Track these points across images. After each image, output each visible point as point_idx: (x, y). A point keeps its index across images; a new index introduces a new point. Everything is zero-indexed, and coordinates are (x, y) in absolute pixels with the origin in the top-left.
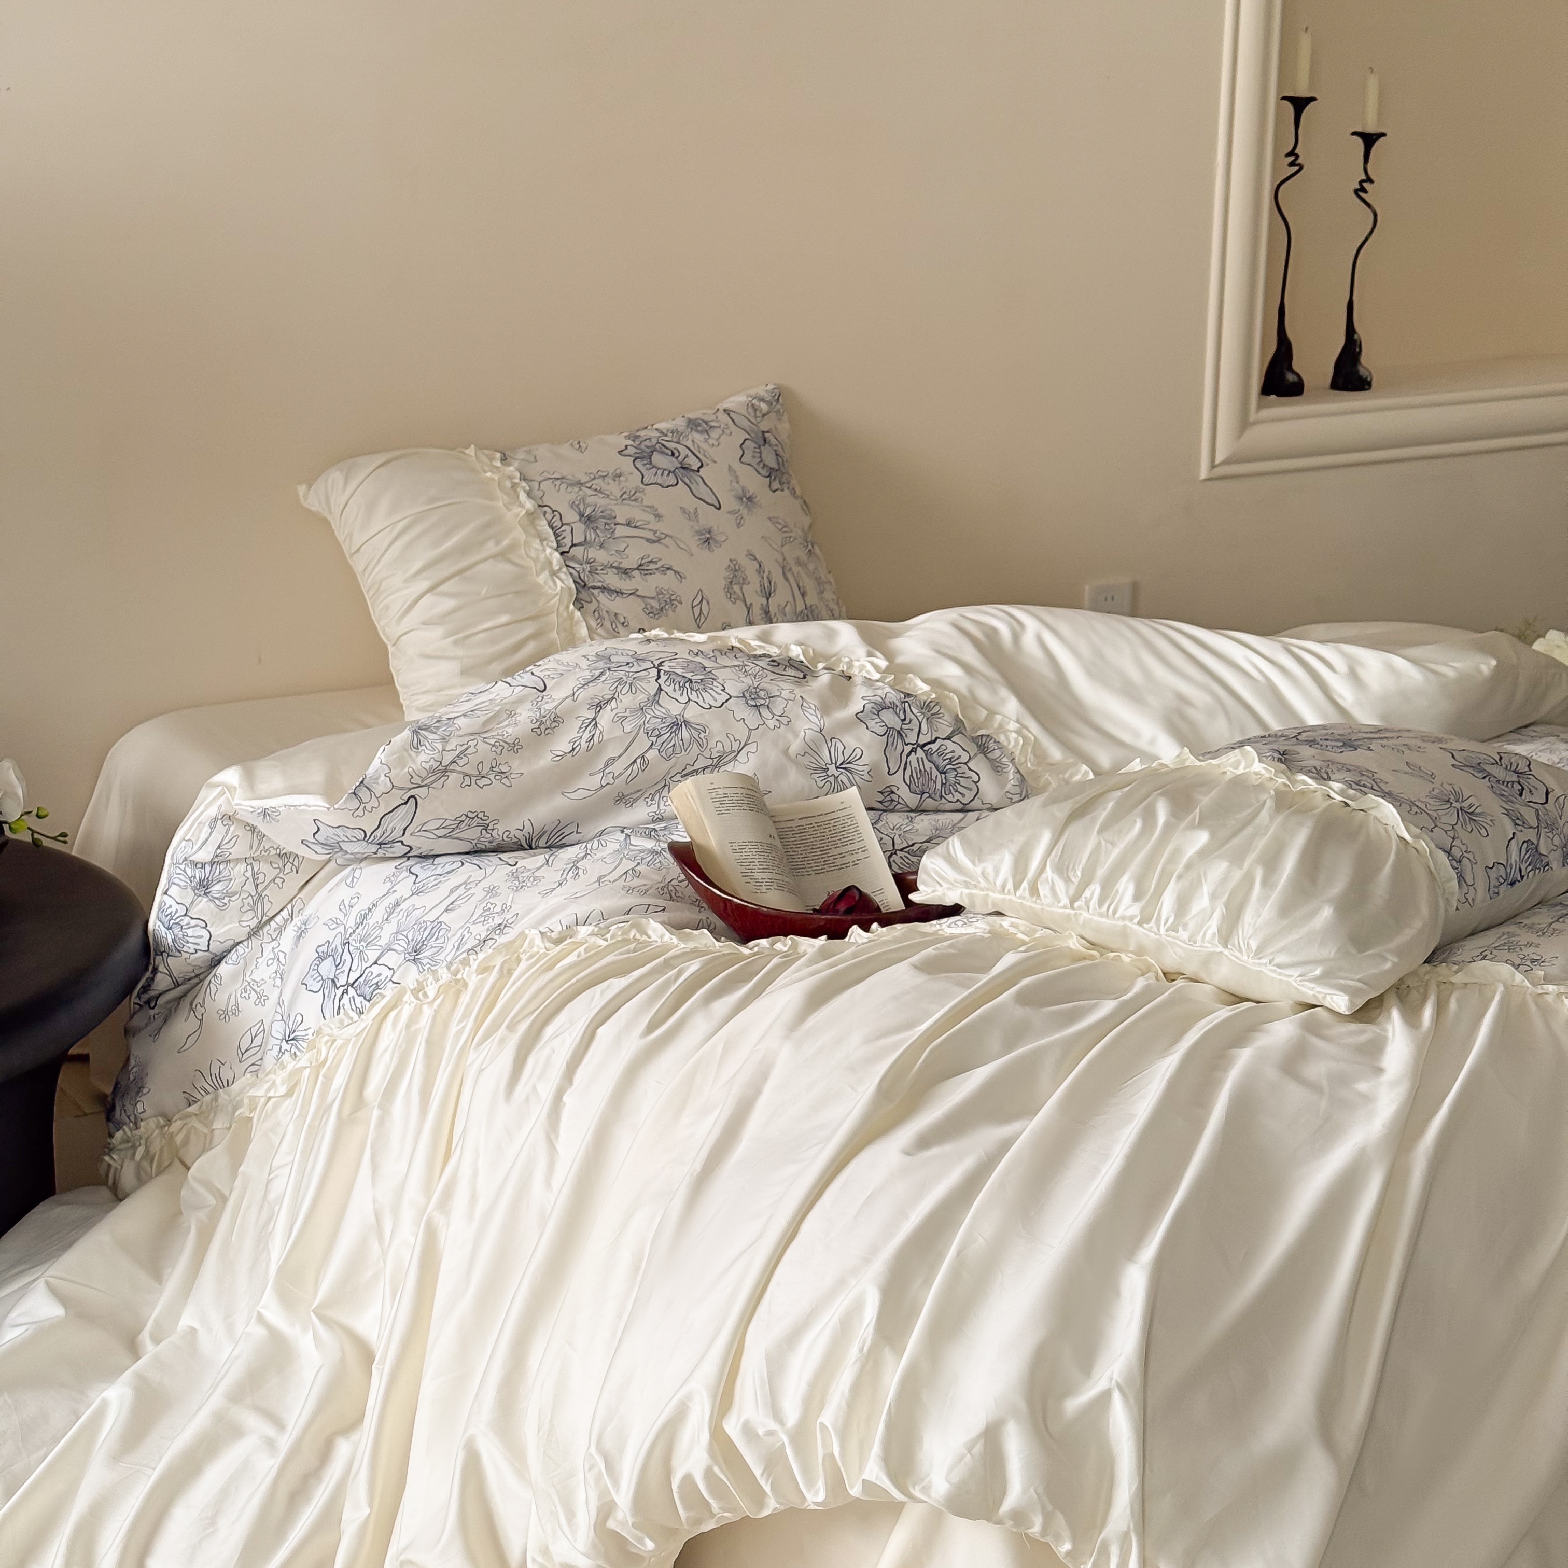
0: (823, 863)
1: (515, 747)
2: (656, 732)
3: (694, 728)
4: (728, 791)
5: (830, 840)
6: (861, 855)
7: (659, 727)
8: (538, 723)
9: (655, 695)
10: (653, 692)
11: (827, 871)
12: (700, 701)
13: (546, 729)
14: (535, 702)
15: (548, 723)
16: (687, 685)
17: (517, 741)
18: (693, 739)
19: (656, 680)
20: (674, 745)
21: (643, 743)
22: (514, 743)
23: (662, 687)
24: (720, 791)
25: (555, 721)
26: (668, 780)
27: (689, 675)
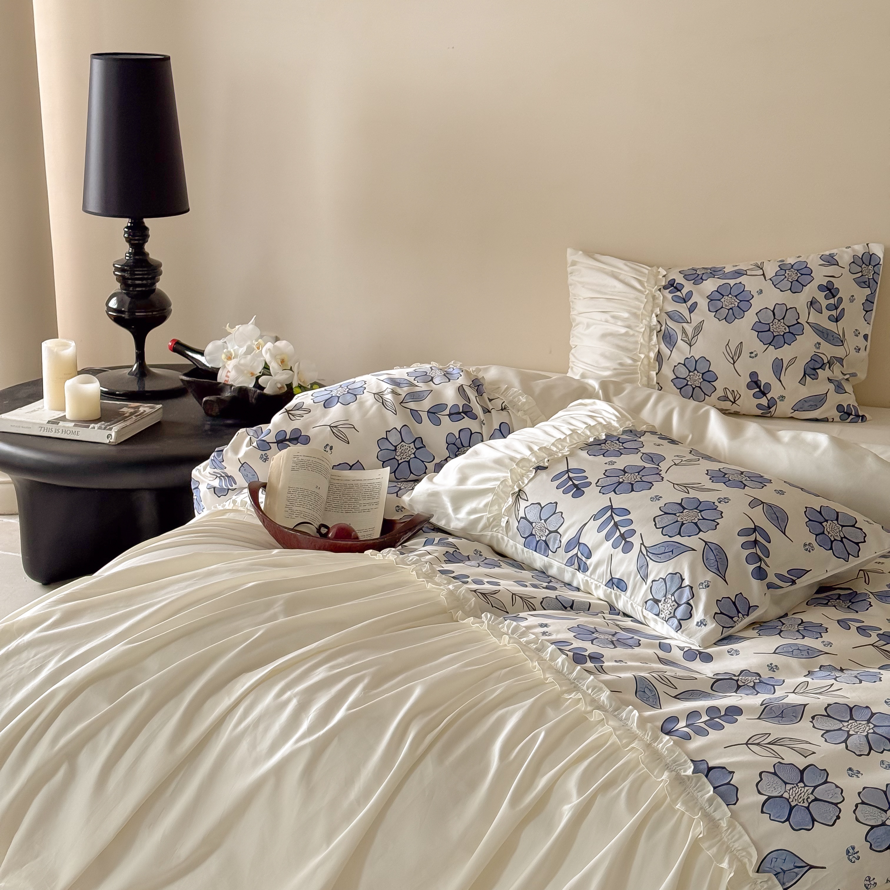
0: (353, 507)
4: (304, 458)
5: (363, 495)
6: (374, 507)
11: (353, 512)
24: (300, 458)
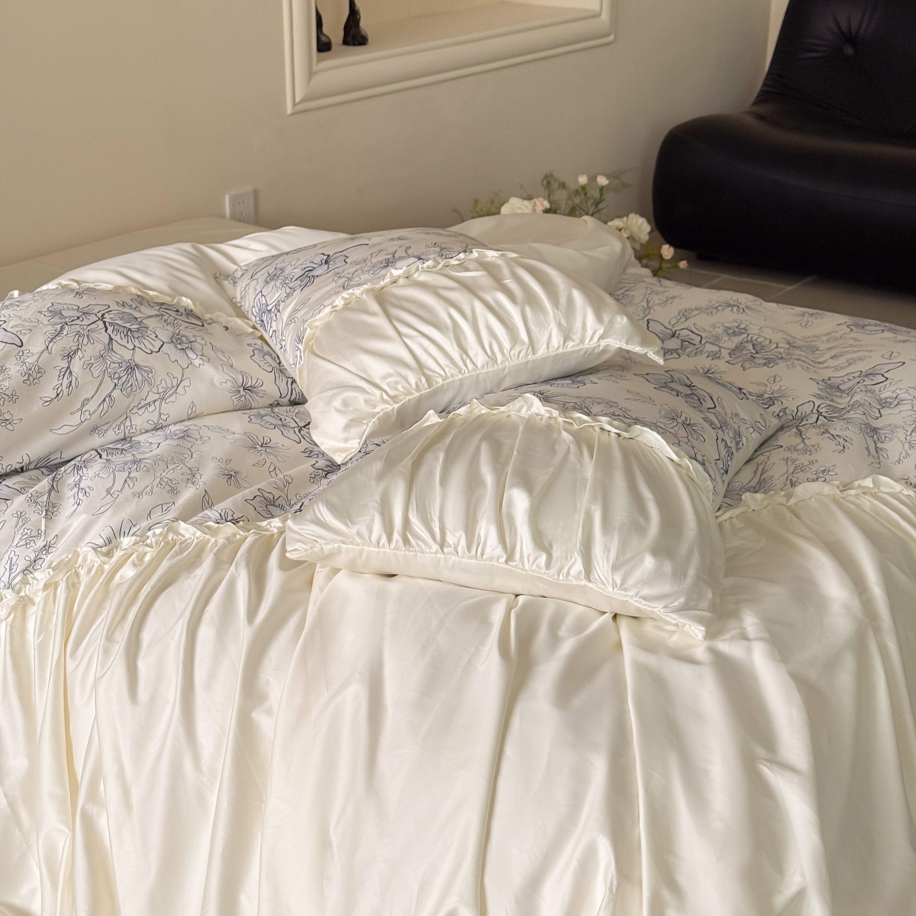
1: (13, 397)
2: (117, 376)
3: (144, 370)
7: (119, 371)
8: (27, 375)
9: (109, 344)
10: (107, 342)
12: (142, 347)
13: (34, 380)
14: (18, 357)
15: (34, 374)
16: (129, 333)
17: (14, 392)
18: (144, 379)
19: (106, 331)
20: (131, 385)
21: (108, 385)
22: (12, 395)
23: (112, 336)
25: (39, 372)
26: (128, 412)
27: (127, 325)
